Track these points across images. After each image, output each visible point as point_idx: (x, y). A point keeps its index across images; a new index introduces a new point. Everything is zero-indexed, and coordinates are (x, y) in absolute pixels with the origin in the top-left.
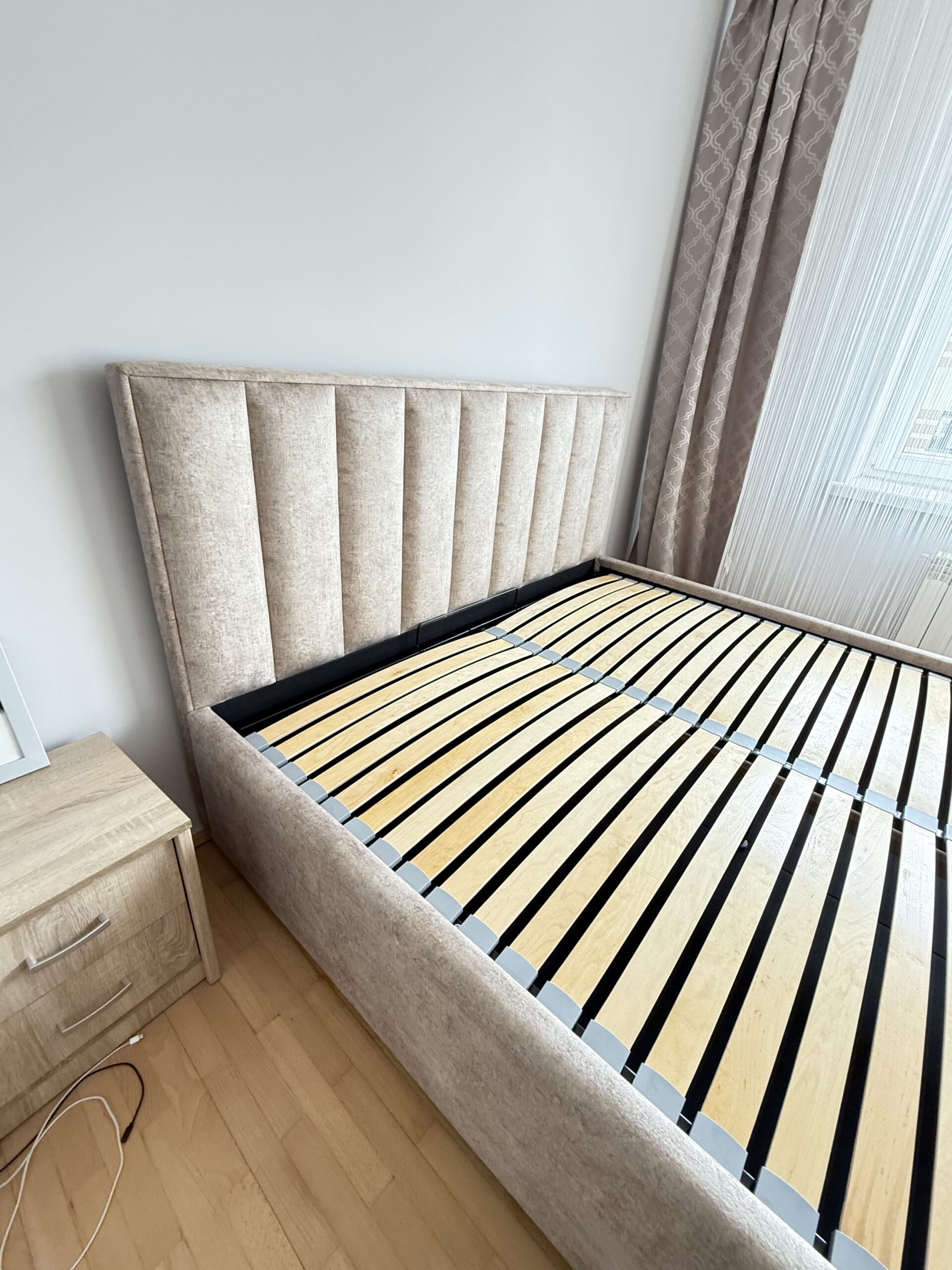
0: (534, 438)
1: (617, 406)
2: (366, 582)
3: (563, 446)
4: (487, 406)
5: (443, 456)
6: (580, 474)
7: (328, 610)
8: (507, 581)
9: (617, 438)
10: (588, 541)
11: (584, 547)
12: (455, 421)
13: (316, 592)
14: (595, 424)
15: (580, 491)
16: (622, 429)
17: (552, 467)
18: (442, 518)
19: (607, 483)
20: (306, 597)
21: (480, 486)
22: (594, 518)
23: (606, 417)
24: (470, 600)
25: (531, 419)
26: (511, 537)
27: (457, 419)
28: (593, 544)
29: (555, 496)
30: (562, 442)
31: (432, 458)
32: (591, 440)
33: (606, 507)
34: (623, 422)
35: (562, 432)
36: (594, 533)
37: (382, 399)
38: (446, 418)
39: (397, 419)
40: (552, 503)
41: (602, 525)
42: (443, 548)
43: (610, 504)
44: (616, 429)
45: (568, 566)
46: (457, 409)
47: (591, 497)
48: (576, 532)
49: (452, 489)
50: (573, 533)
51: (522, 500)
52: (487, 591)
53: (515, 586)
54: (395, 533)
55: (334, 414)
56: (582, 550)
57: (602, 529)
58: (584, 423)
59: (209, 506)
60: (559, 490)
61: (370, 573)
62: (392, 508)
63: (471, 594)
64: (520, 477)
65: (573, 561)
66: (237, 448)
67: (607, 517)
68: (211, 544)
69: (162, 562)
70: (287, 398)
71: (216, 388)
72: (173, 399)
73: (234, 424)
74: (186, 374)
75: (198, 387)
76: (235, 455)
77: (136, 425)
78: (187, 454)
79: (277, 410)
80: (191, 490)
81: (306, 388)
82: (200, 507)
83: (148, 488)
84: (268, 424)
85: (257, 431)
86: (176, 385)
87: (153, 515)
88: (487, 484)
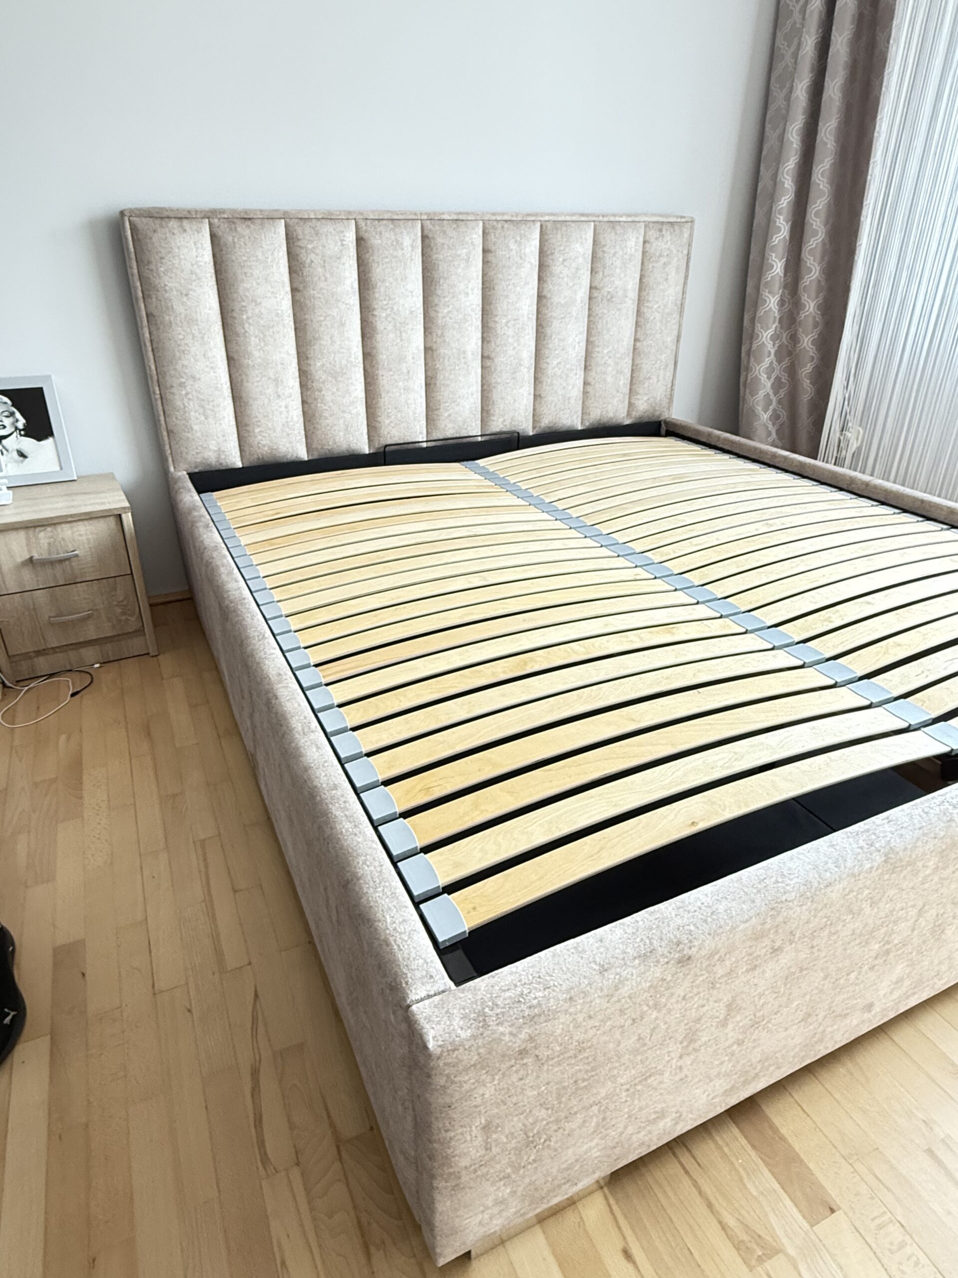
0: (520, 266)
1: (664, 232)
2: (320, 391)
3: (568, 276)
4: (451, 233)
5: (396, 280)
6: (605, 311)
7: (283, 409)
8: (501, 420)
9: (667, 270)
10: (638, 394)
11: (633, 401)
12: (410, 248)
13: (270, 391)
14: (621, 253)
15: (608, 330)
16: (676, 259)
17: (555, 300)
18: (401, 340)
19: (658, 324)
20: (261, 393)
21: (449, 312)
22: (644, 366)
23: (647, 245)
24: (450, 433)
25: (513, 246)
26: (501, 372)
27: (412, 246)
28: (646, 398)
29: (564, 333)
30: (566, 271)
31: (384, 281)
32: (618, 271)
33: (661, 355)
34: (675, 251)
35: (564, 260)
36: (646, 385)
37: (328, 228)
38: (398, 244)
39: (342, 245)
40: (560, 340)
41: (658, 376)
42: (405, 371)
43: (669, 351)
44: (663, 260)
45: (605, 420)
46: (413, 237)
47: (636, 340)
48: (609, 379)
49: (411, 312)
50: (605, 380)
51: (510, 332)
52: (473, 429)
53: (513, 429)
54: (349, 349)
55: (284, 242)
56: (630, 404)
57: (658, 381)
58: (604, 252)
59: (179, 308)
60: (569, 326)
61: (323, 383)
62: (343, 325)
63: (450, 425)
64: (505, 307)
65: (611, 415)
66: (199, 266)
67: (667, 366)
68: (181, 337)
69: (150, 349)
70: (239, 229)
71: (185, 223)
72: (155, 231)
73: (197, 249)
74: (165, 214)
75: (173, 224)
76: (198, 271)
77: (132, 250)
78: (162, 269)
79: (230, 239)
80: (167, 295)
81: (258, 221)
82: (173, 308)
83: (140, 294)
84: (224, 249)
85: (218, 255)
86: (158, 222)
87: (144, 313)
88: (457, 311)
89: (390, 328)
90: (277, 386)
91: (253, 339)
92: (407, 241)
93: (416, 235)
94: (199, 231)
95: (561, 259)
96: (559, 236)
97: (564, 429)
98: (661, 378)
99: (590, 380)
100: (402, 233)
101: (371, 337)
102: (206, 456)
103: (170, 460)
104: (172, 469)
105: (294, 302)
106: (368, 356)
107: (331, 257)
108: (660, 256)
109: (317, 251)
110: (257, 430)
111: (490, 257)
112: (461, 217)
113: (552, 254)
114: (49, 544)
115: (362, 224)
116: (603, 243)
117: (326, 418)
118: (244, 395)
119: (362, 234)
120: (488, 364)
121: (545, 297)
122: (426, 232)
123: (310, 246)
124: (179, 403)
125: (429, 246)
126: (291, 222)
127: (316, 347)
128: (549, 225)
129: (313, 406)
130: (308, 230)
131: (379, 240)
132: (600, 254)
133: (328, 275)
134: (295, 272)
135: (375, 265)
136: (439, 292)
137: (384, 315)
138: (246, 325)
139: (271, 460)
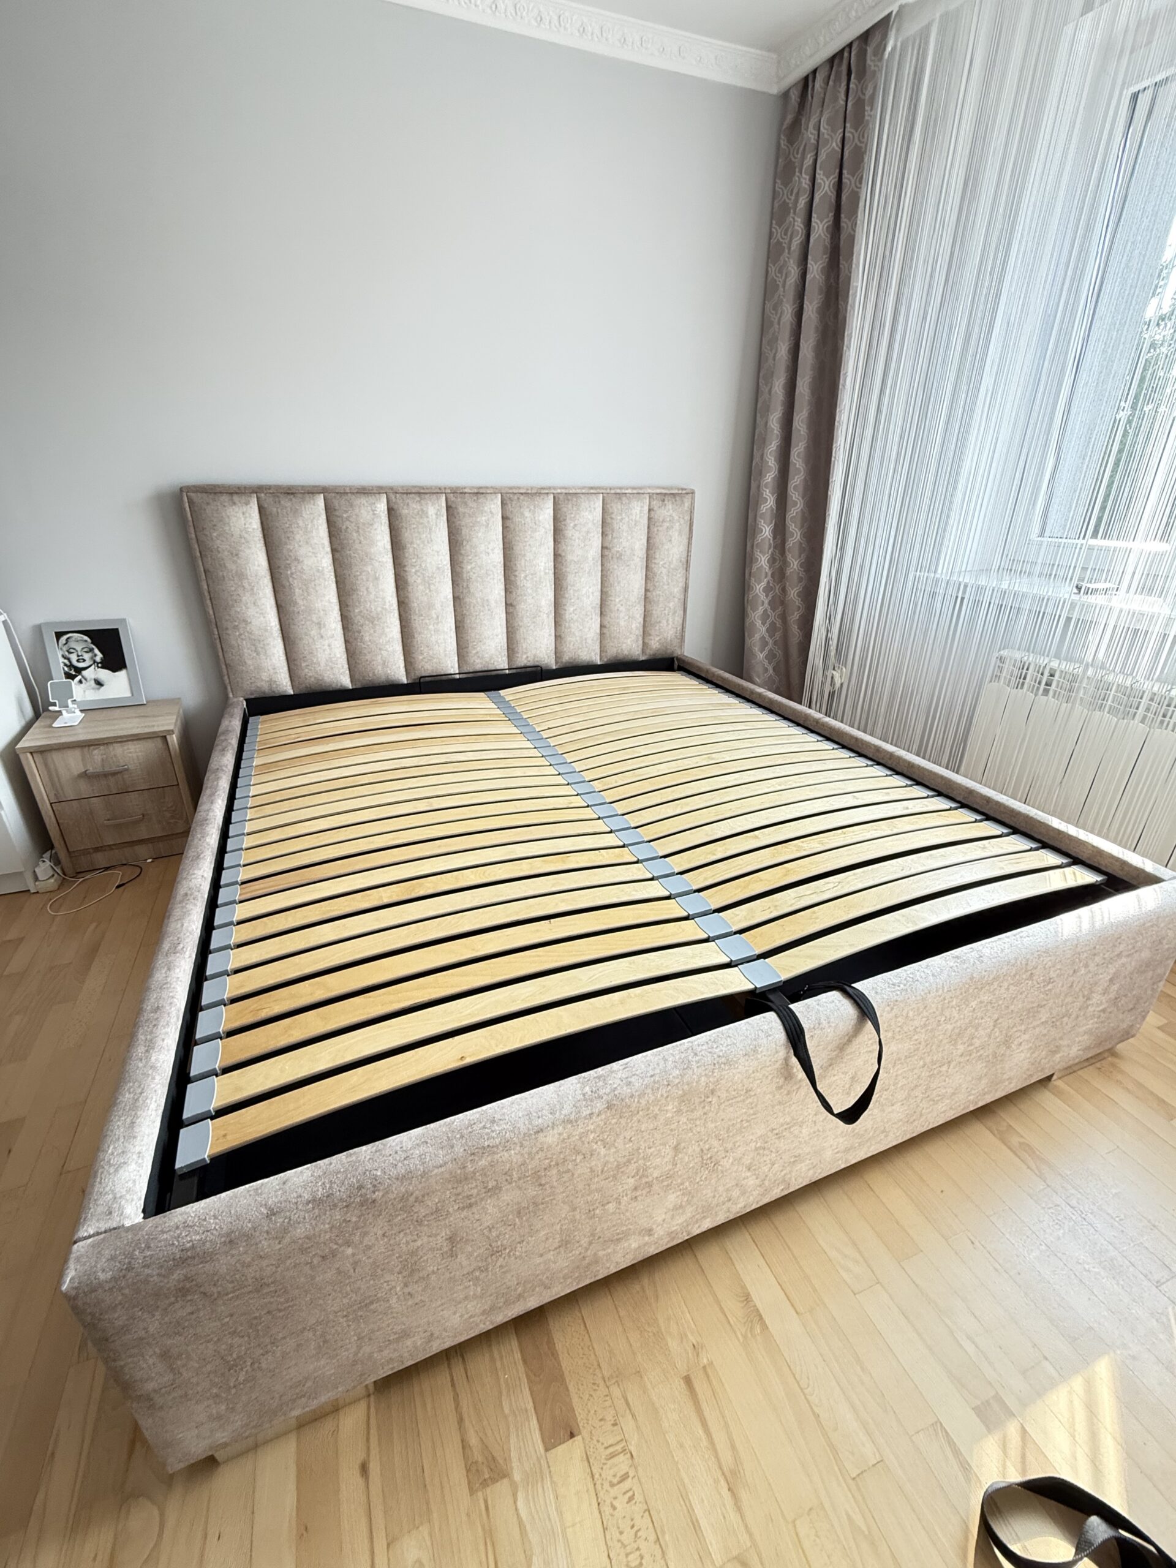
0: (535, 531)
1: (666, 502)
2: (359, 632)
3: (579, 539)
4: (471, 504)
5: (423, 542)
6: (616, 567)
7: (326, 647)
8: (525, 656)
9: (670, 533)
10: (650, 635)
11: (646, 641)
12: (434, 516)
13: (313, 633)
14: (627, 519)
15: (619, 583)
16: (678, 524)
17: (569, 557)
18: (430, 591)
19: (665, 578)
20: (306, 634)
21: (472, 568)
22: (654, 612)
23: (652, 512)
24: (478, 667)
25: (527, 514)
26: (522, 617)
27: (436, 514)
28: (657, 639)
29: (578, 585)
30: (577, 535)
31: (412, 543)
32: (625, 534)
33: (669, 602)
34: (676, 518)
35: (575, 525)
36: (657, 628)
37: (363, 500)
38: (423, 513)
39: (374, 514)
40: (574, 590)
41: (668, 621)
42: (435, 616)
43: (676, 600)
44: (667, 524)
45: (621, 657)
46: (437, 507)
47: (646, 590)
48: (622, 623)
49: (438, 568)
50: (618, 623)
51: (529, 585)
52: (500, 662)
53: (537, 664)
54: (383, 598)
55: (324, 512)
56: (644, 643)
57: (668, 624)
58: (612, 518)
59: (231, 566)
60: (583, 580)
61: (362, 626)
62: (377, 579)
63: (478, 661)
64: (523, 564)
65: (626, 652)
66: (247, 532)
67: (675, 612)
68: (233, 589)
69: (208, 598)
70: (282, 502)
71: (236, 498)
72: (208, 504)
73: (246, 518)
74: (218, 490)
75: (225, 498)
76: (246, 536)
77: (190, 519)
78: (215, 534)
79: (275, 509)
80: (219, 555)
81: (299, 495)
82: (225, 567)
83: (198, 554)
84: (270, 518)
85: (265, 523)
86: (211, 496)
87: (202, 569)
88: (479, 567)
89: (419, 581)
90: (320, 628)
91: (297, 590)
92: (431, 510)
93: (440, 506)
94: (247, 503)
95: (572, 525)
96: (570, 506)
97: (585, 664)
98: (670, 623)
99: (606, 623)
100: (427, 504)
101: (403, 589)
102: (259, 685)
103: (229, 688)
104: (231, 695)
105: (334, 560)
106: (403, 604)
107: (364, 524)
108: (663, 521)
109: (351, 519)
110: (304, 665)
111: (508, 523)
112: (481, 491)
113: (565, 520)
114: (103, 760)
115: (392, 496)
116: (611, 511)
117: (365, 655)
118: (292, 636)
119: (392, 505)
120: (511, 610)
121: (560, 555)
122: (449, 504)
123: (345, 516)
124: (233, 642)
125: (453, 514)
126: (329, 496)
127: (354, 596)
128: (561, 497)
129: (354, 644)
130: (343, 502)
131: (409, 509)
132: (609, 520)
133: (362, 538)
134: (334, 536)
135: (404, 530)
136: (463, 552)
137: (414, 570)
138: (291, 579)
139: (318, 689)
